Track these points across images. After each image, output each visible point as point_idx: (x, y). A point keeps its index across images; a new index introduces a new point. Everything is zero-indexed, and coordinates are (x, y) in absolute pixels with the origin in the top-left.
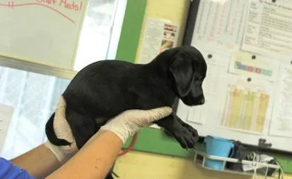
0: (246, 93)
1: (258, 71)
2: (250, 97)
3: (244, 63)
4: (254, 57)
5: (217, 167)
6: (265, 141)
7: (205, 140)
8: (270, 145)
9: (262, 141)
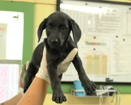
0: (94, 56)
1: (98, 44)
2: (97, 58)
3: (90, 41)
4: (95, 38)
5: (81, 95)
6: (109, 79)
7: (74, 83)
8: (112, 80)
9: (107, 79)
